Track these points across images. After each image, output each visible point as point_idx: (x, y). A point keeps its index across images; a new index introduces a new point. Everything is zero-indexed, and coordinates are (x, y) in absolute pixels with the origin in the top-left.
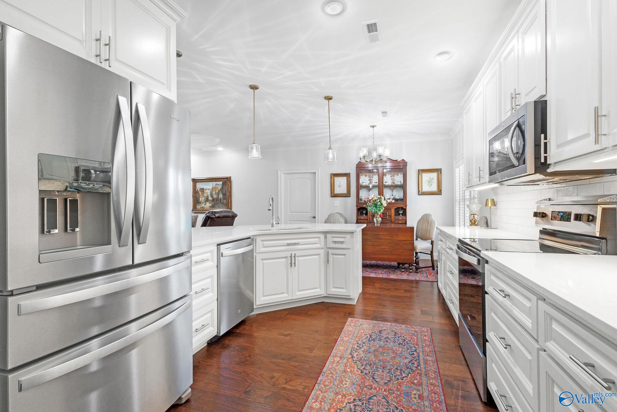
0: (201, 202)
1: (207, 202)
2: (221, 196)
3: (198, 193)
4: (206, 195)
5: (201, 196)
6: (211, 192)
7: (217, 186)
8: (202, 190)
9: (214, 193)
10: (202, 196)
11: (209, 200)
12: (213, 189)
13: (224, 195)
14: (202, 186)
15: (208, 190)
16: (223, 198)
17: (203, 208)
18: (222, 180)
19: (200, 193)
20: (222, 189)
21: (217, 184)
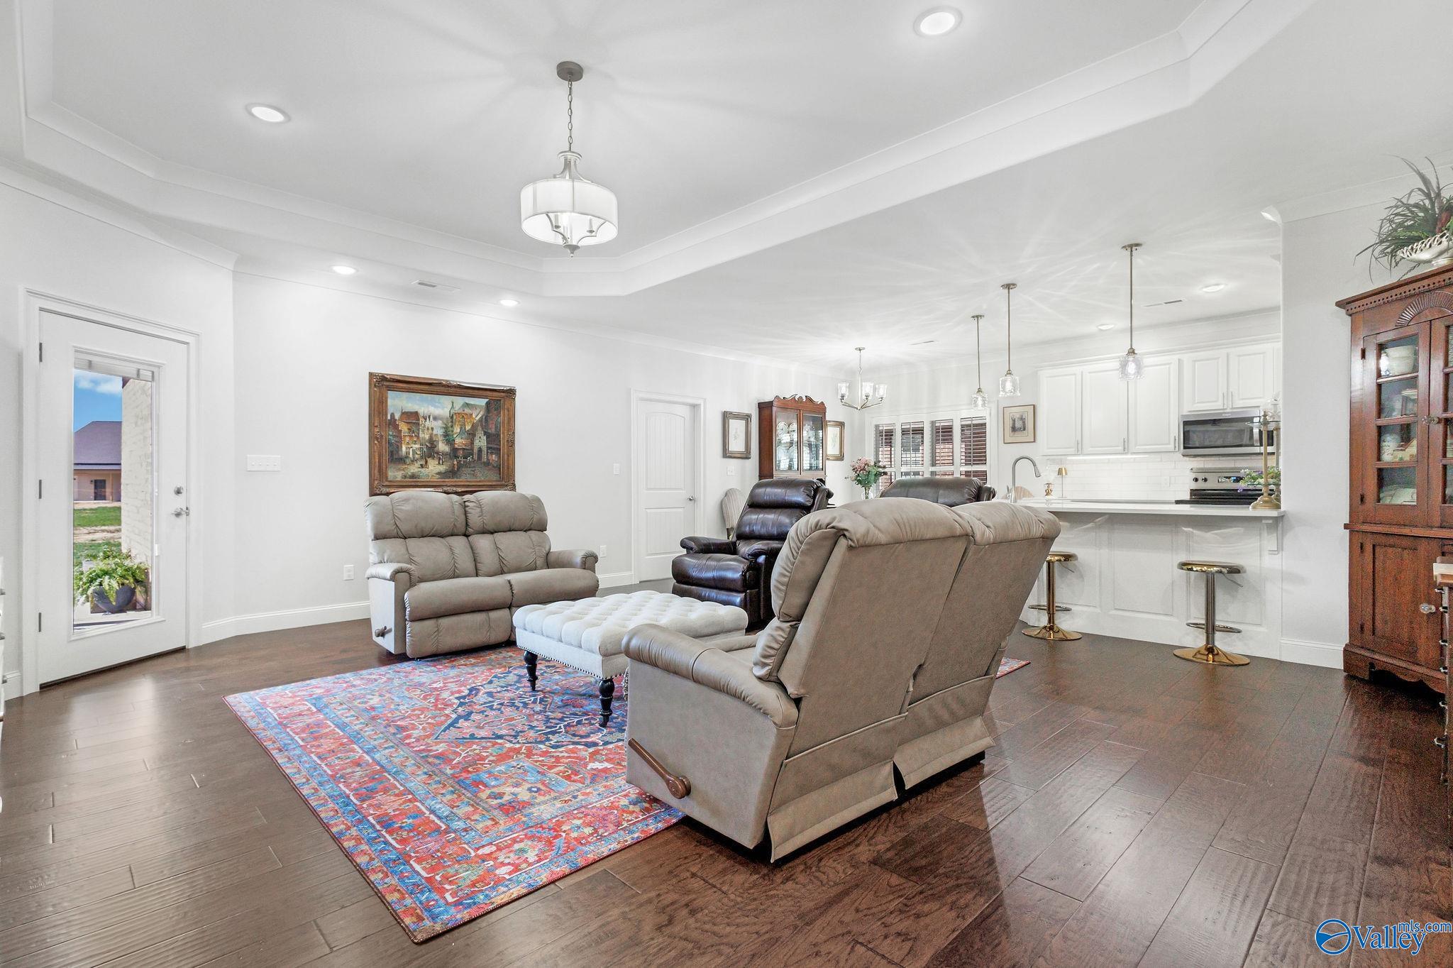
0: (407, 457)
1: (430, 460)
2: (481, 442)
3: (396, 427)
4: (427, 437)
5: (407, 439)
6: (446, 428)
7: (467, 411)
8: (413, 418)
9: (457, 429)
10: (411, 436)
11: (438, 453)
12: (452, 417)
13: (493, 438)
14: (410, 405)
15: (435, 418)
16: (488, 448)
17: (413, 476)
18: (489, 393)
19: (404, 428)
20: (485, 420)
21: (467, 405)
